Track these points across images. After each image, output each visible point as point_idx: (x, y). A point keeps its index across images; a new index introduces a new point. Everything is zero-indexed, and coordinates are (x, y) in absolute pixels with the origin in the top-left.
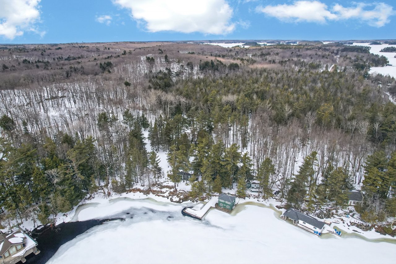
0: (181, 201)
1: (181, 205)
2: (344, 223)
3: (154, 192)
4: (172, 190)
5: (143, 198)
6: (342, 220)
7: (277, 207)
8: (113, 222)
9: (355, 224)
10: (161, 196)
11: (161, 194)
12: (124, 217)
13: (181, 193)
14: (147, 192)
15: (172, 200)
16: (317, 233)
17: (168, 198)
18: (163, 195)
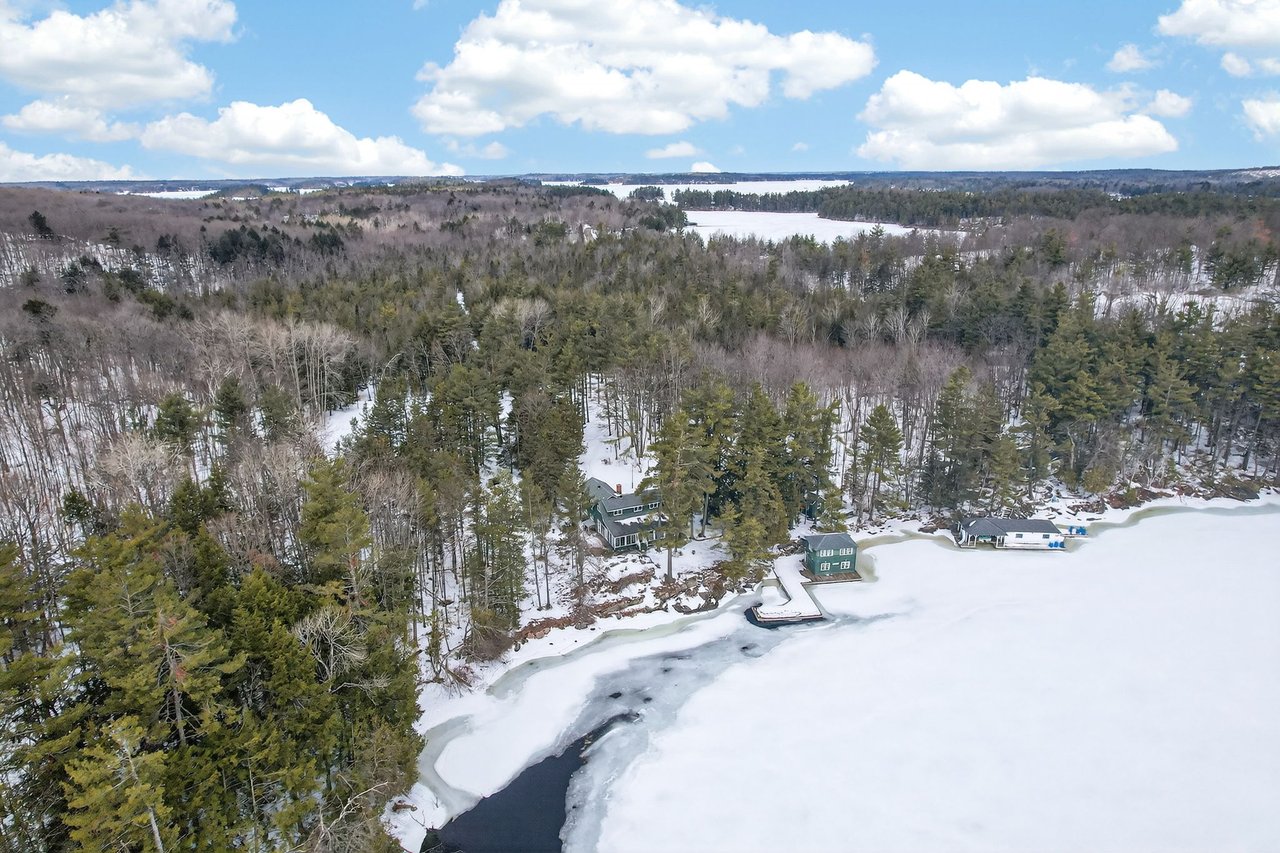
0: (713, 601)
1: (724, 610)
2: (1060, 514)
3: (604, 611)
4: (656, 583)
5: (591, 640)
6: (1053, 510)
7: (921, 530)
8: (610, 739)
9: (1078, 507)
10: (639, 611)
11: (635, 607)
12: (619, 707)
13: (694, 578)
14: (582, 617)
15: (687, 611)
16: (1056, 544)
17: (666, 610)
18: (642, 606)
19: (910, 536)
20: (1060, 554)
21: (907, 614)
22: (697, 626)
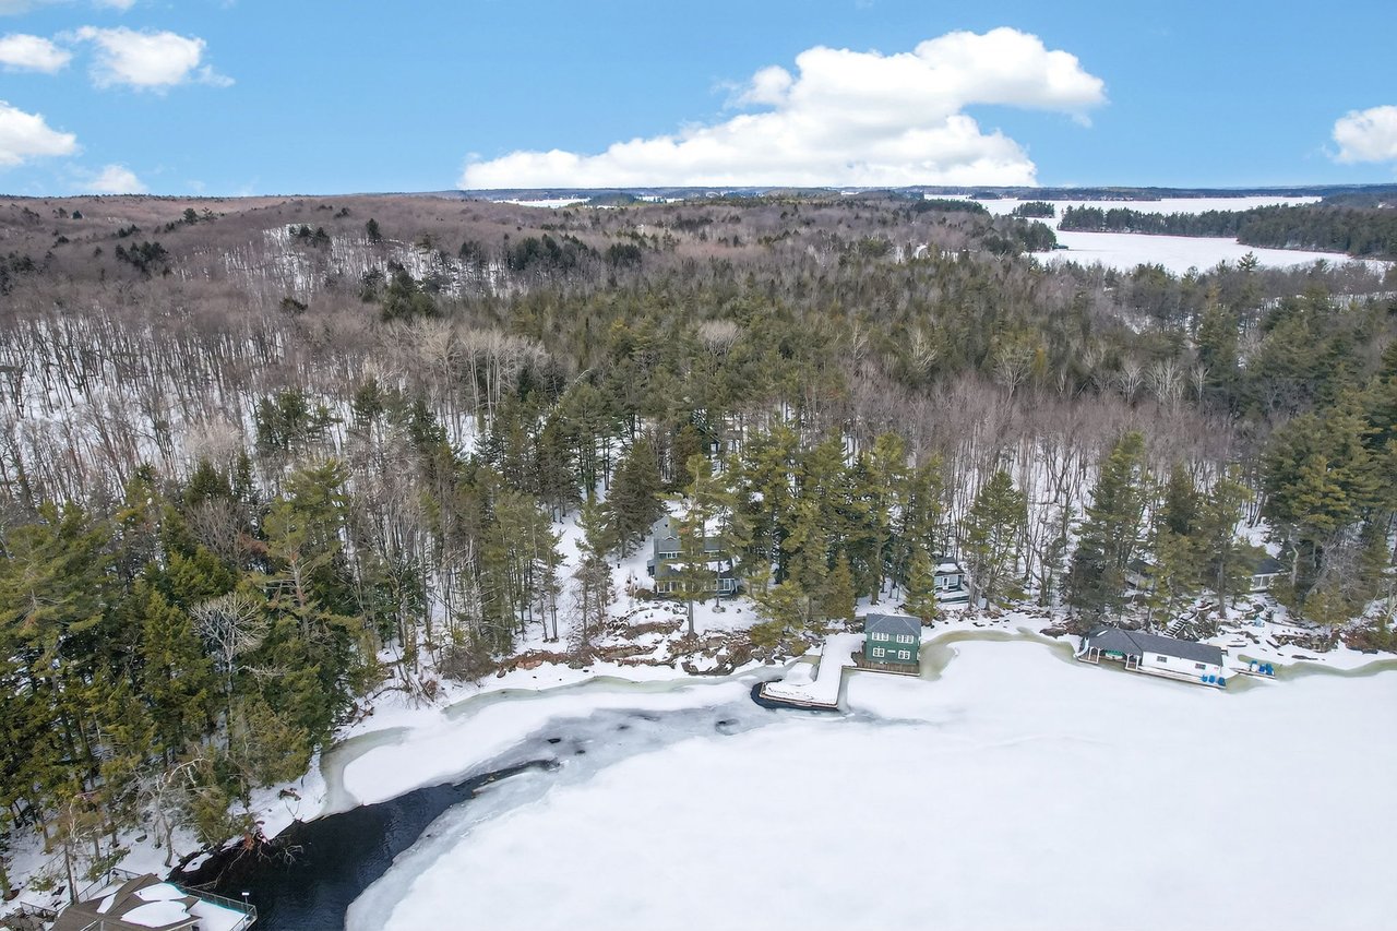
0: (729, 666)
1: (734, 679)
2: (1257, 642)
3: (607, 655)
4: (676, 636)
5: (577, 681)
6: (1249, 635)
7: (1044, 631)
9: (1289, 638)
10: (642, 662)
12: (547, 753)
13: (717, 639)
14: (581, 657)
15: (693, 671)
16: (1212, 679)
17: (672, 666)
18: (649, 657)
19: (1025, 635)
20: (1213, 692)
21: (939, 725)
22: (692, 689)
